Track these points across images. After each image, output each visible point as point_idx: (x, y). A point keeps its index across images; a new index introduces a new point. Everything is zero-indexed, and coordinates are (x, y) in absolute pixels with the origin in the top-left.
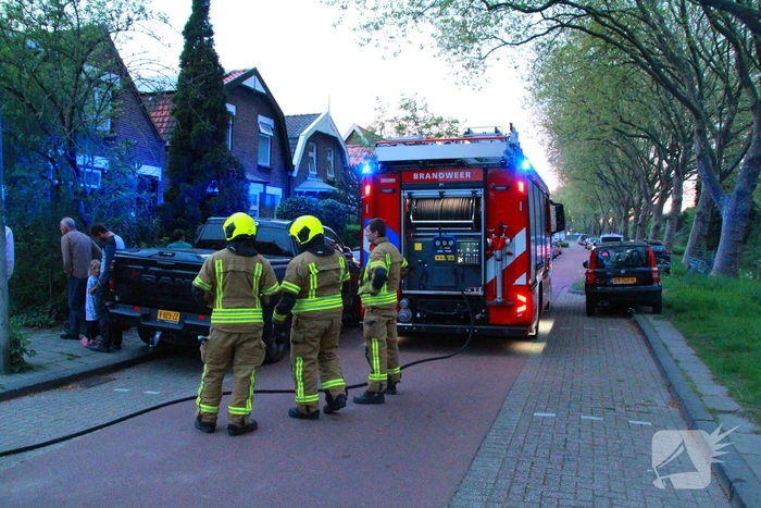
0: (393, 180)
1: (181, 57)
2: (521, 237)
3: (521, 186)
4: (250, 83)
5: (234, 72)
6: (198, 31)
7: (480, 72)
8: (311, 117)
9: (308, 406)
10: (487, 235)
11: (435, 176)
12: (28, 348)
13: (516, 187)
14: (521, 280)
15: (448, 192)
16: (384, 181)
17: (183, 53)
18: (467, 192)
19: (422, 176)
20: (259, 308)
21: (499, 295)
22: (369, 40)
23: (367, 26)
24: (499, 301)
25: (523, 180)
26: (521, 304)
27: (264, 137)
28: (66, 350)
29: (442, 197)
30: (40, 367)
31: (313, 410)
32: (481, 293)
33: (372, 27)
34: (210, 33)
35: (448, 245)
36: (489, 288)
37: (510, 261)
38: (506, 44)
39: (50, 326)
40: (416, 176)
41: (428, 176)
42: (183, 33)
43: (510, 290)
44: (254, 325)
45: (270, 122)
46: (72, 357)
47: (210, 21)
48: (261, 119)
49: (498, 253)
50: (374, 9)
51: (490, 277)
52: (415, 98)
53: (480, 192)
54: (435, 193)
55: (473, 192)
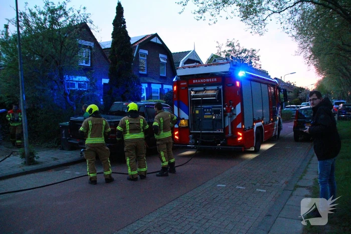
0: (185, 83)
1: (112, 34)
2: (238, 106)
3: (238, 84)
4: (154, 40)
5: (147, 36)
6: (119, 22)
7: (263, 27)
8: (186, 53)
9: (132, 176)
10: (224, 106)
11: (202, 81)
12: (36, 156)
13: (236, 84)
14: (239, 126)
15: (208, 88)
16: (182, 84)
17: (113, 32)
18: (215, 87)
19: (196, 81)
20: (103, 138)
21: (230, 133)
22: (201, 18)
23: (199, 12)
24: (230, 135)
25: (239, 81)
26: (240, 136)
27: (163, 64)
28: (54, 157)
29: (205, 90)
30: (42, 163)
31: (135, 177)
32: (222, 132)
33: (202, 12)
34: (125, 23)
35: (209, 111)
36: (226, 129)
37: (235, 117)
38: (274, 12)
39: (56, 147)
40: (194, 81)
41: (199, 81)
42: (113, 24)
43: (235, 131)
44: (102, 144)
45: (165, 56)
46: (55, 159)
47: (124, 18)
48: (160, 55)
49: (229, 114)
50: (202, 3)
51: (227, 125)
52: (233, 41)
53: (221, 87)
54: (202, 88)
55: (218, 87)
